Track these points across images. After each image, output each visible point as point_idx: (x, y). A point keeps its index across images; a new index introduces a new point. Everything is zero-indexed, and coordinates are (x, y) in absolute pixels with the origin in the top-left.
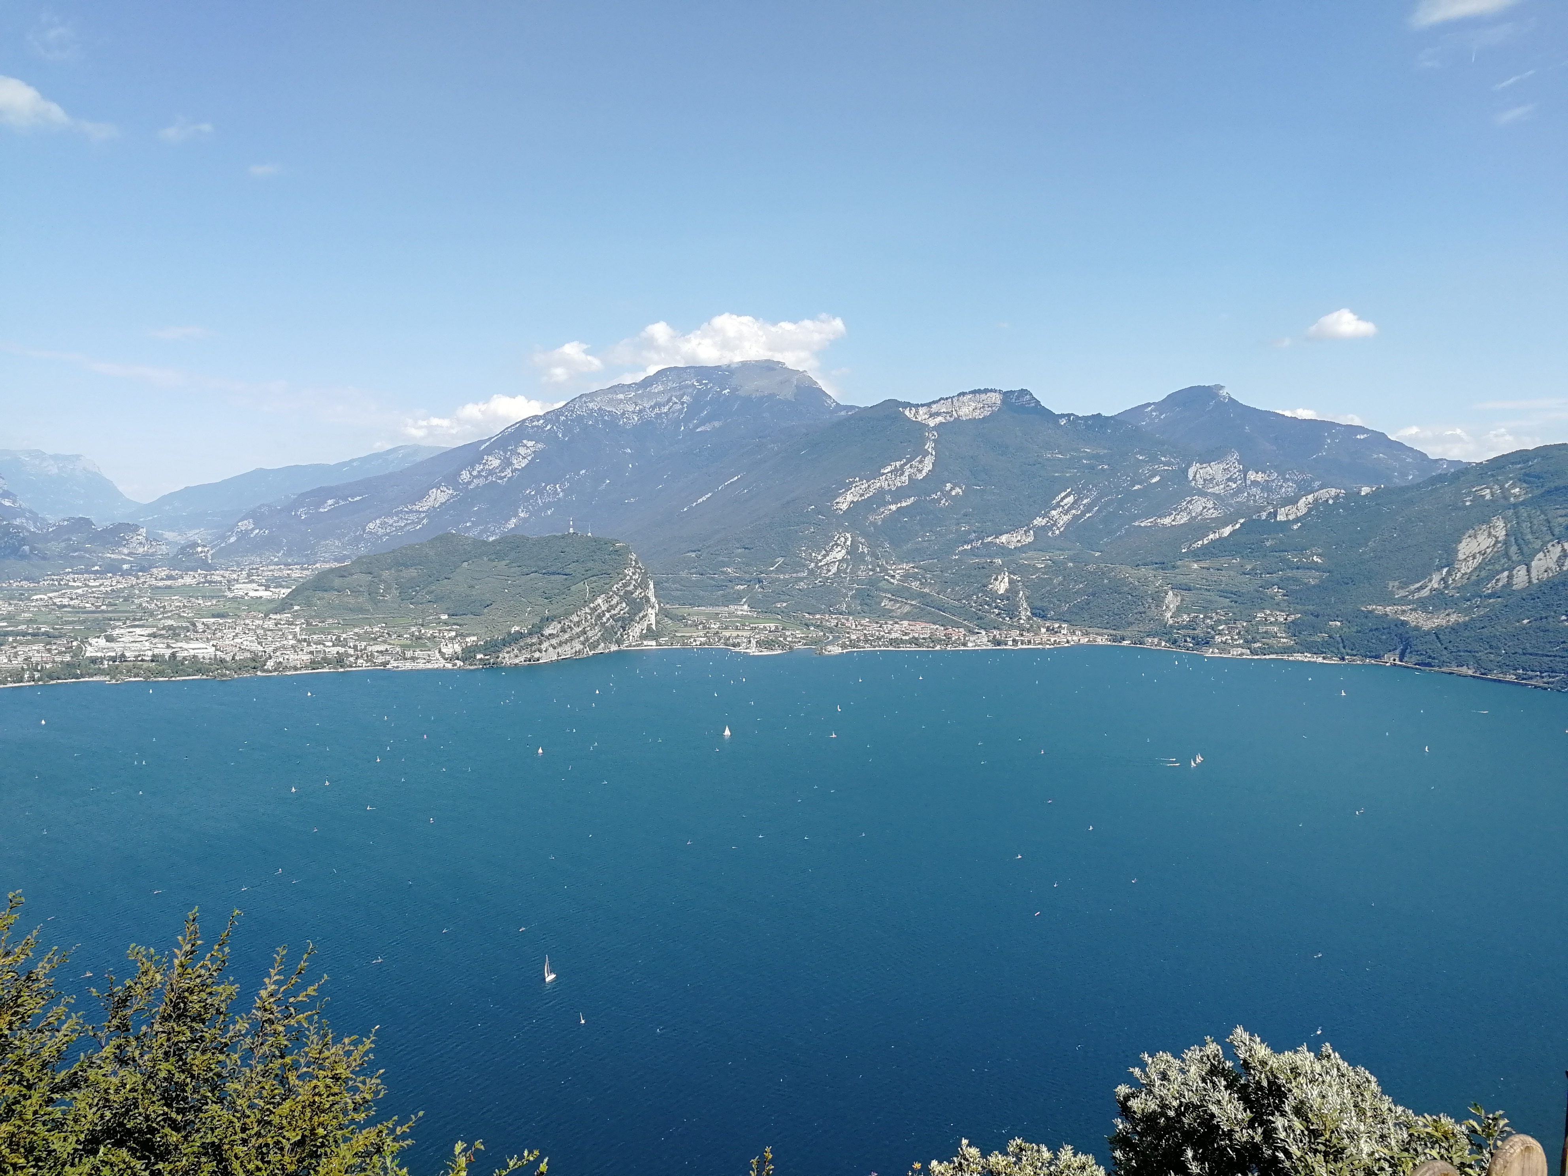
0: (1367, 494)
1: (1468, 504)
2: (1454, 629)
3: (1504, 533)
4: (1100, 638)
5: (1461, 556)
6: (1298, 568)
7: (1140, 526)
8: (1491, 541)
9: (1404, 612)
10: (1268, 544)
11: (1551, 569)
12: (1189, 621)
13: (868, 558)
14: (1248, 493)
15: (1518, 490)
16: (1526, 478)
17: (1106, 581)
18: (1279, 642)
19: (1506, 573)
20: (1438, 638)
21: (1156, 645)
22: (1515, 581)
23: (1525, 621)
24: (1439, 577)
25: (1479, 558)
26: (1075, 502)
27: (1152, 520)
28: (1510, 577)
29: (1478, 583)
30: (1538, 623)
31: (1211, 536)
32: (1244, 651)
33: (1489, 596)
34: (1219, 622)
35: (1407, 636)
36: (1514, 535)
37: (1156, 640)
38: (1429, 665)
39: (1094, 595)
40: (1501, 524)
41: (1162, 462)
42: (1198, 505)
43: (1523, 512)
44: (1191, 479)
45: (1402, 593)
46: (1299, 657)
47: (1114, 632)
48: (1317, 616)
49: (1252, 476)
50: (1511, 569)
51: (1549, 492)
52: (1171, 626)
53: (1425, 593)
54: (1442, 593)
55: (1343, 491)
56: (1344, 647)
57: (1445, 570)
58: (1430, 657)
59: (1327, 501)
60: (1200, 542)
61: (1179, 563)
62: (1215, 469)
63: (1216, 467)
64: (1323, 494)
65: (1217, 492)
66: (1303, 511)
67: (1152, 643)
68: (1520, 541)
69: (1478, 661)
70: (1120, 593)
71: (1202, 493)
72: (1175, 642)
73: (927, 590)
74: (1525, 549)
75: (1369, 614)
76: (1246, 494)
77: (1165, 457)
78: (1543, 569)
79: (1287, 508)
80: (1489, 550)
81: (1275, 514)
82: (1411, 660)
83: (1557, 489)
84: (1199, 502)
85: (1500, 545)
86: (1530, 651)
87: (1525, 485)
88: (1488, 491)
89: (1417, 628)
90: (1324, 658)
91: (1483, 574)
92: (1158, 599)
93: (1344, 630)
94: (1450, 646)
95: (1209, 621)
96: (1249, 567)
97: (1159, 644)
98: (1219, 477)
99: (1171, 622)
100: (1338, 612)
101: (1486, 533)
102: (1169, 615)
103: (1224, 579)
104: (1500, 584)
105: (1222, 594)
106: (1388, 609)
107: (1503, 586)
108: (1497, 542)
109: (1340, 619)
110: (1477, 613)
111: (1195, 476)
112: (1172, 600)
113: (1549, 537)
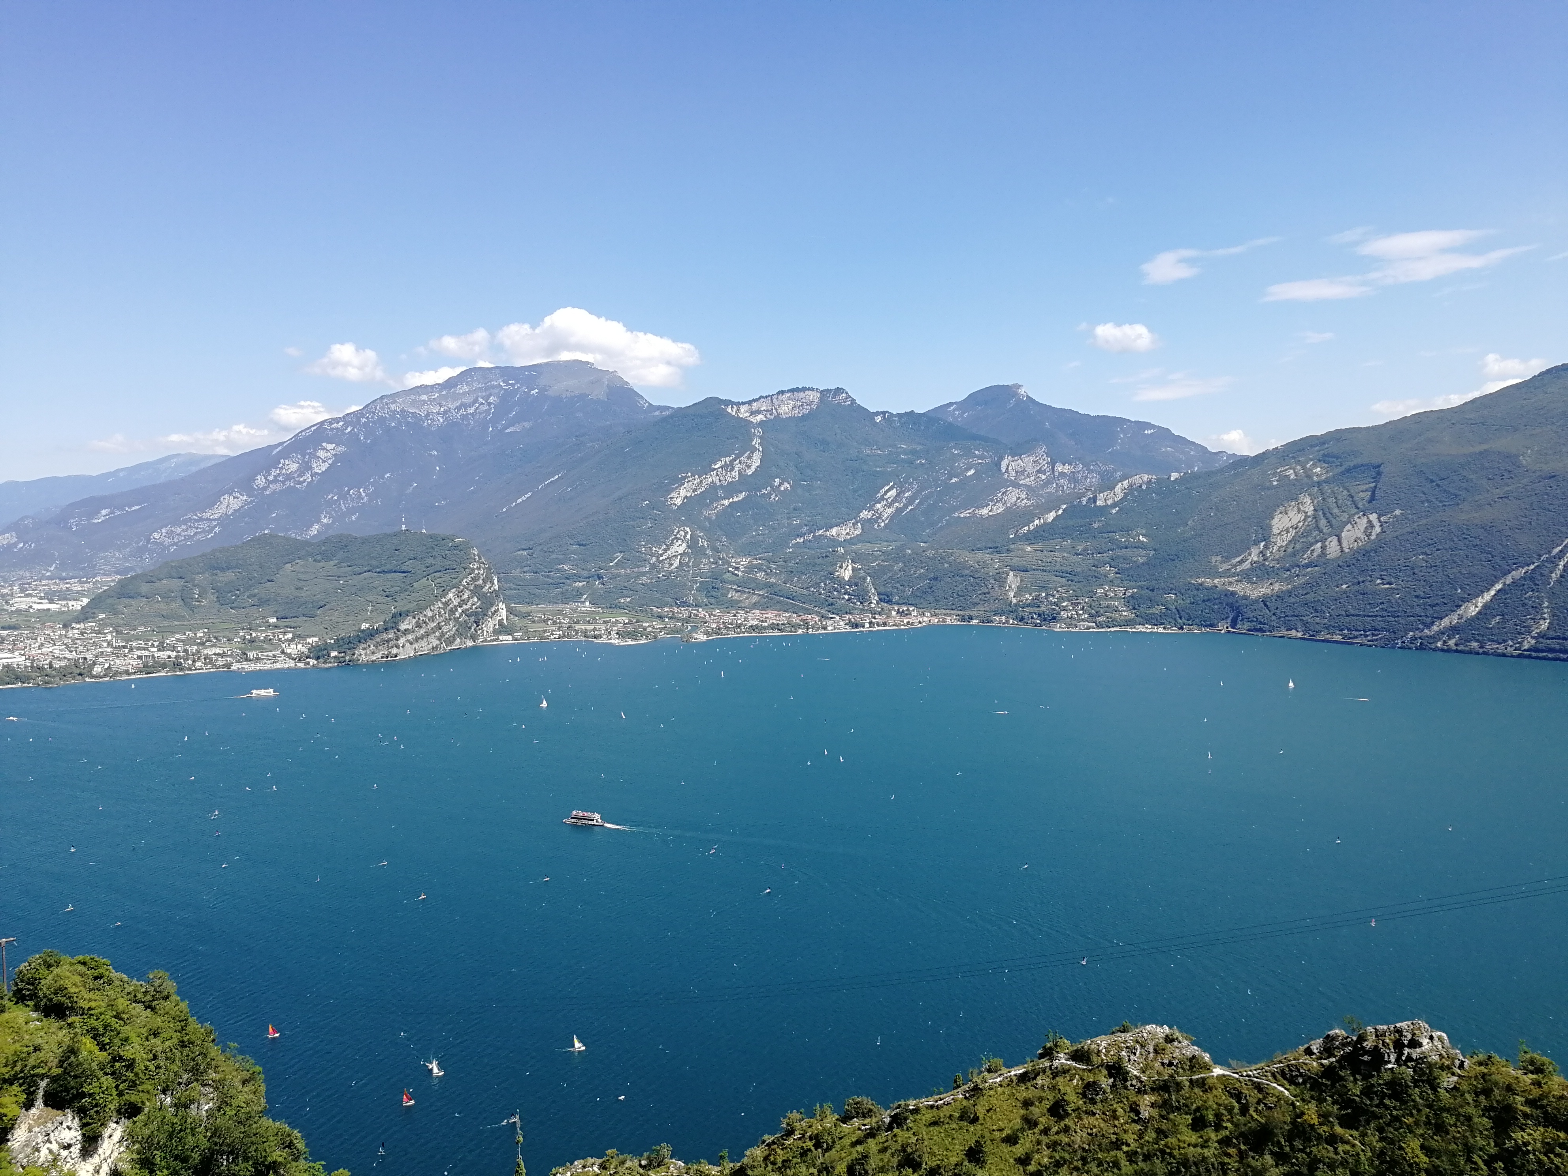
0: (1176, 479)
1: (1275, 483)
2: (1279, 597)
3: (1312, 508)
4: (949, 618)
5: (1275, 531)
6: (1126, 548)
7: (959, 517)
8: (1302, 516)
9: (1230, 583)
10: (1096, 526)
11: (1359, 538)
12: (1033, 599)
13: (709, 552)
14: (1057, 484)
15: (1319, 469)
16: (1325, 459)
17: (946, 565)
18: (1121, 615)
19: (1319, 544)
20: (1266, 605)
21: (1004, 623)
22: (1328, 551)
23: (1344, 586)
24: (1258, 551)
25: (1293, 532)
26: (898, 495)
27: (970, 511)
28: (1323, 548)
29: (1294, 555)
30: (1356, 587)
31: (1036, 522)
32: (1090, 624)
33: (1307, 566)
34: (1062, 599)
35: (1237, 605)
36: (1322, 510)
37: (1003, 618)
38: (1260, 630)
39: (935, 579)
40: (1308, 500)
41: (976, 456)
42: (1013, 496)
43: (1326, 487)
44: (1004, 471)
45: (1225, 567)
46: (1141, 628)
47: (962, 613)
48: (1153, 590)
49: (1059, 468)
50: (1323, 541)
51: (1348, 470)
52: (1016, 605)
53: (1246, 565)
54: (1264, 565)
55: (1154, 477)
56: (1180, 618)
57: (1262, 544)
58: (1261, 623)
59: (1141, 486)
60: (1026, 528)
61: (1012, 547)
62: (1026, 462)
63: (1027, 459)
64: (1137, 480)
65: (1029, 484)
66: (1120, 496)
67: (1000, 622)
68: (1328, 515)
69: (1305, 624)
70: (963, 576)
71: (1016, 485)
72: (1022, 619)
73: (773, 580)
74: (1334, 521)
75: (1199, 587)
76: (1054, 485)
77: (979, 451)
78: (1353, 538)
79: (1106, 493)
80: (1300, 525)
81: (1095, 500)
82: (1243, 626)
83: (1355, 467)
84: (1013, 493)
85: (1310, 519)
86: (1353, 612)
87: (1324, 465)
88: (1292, 471)
89: (1245, 598)
90: (1164, 628)
91: (1298, 546)
92: (1001, 580)
93: (1179, 602)
94: (1278, 612)
95: (1051, 598)
96: (1080, 548)
97: (1007, 622)
98: (1030, 469)
99: (1014, 601)
100: (1171, 586)
101: (1296, 509)
102: (1012, 594)
103: (1058, 560)
104: (1315, 554)
105: (1058, 574)
106: (1216, 581)
107: (1319, 556)
108: (1306, 517)
109: (1174, 592)
110: (1298, 581)
111: (1007, 469)
112: (1013, 581)
113: (1354, 511)
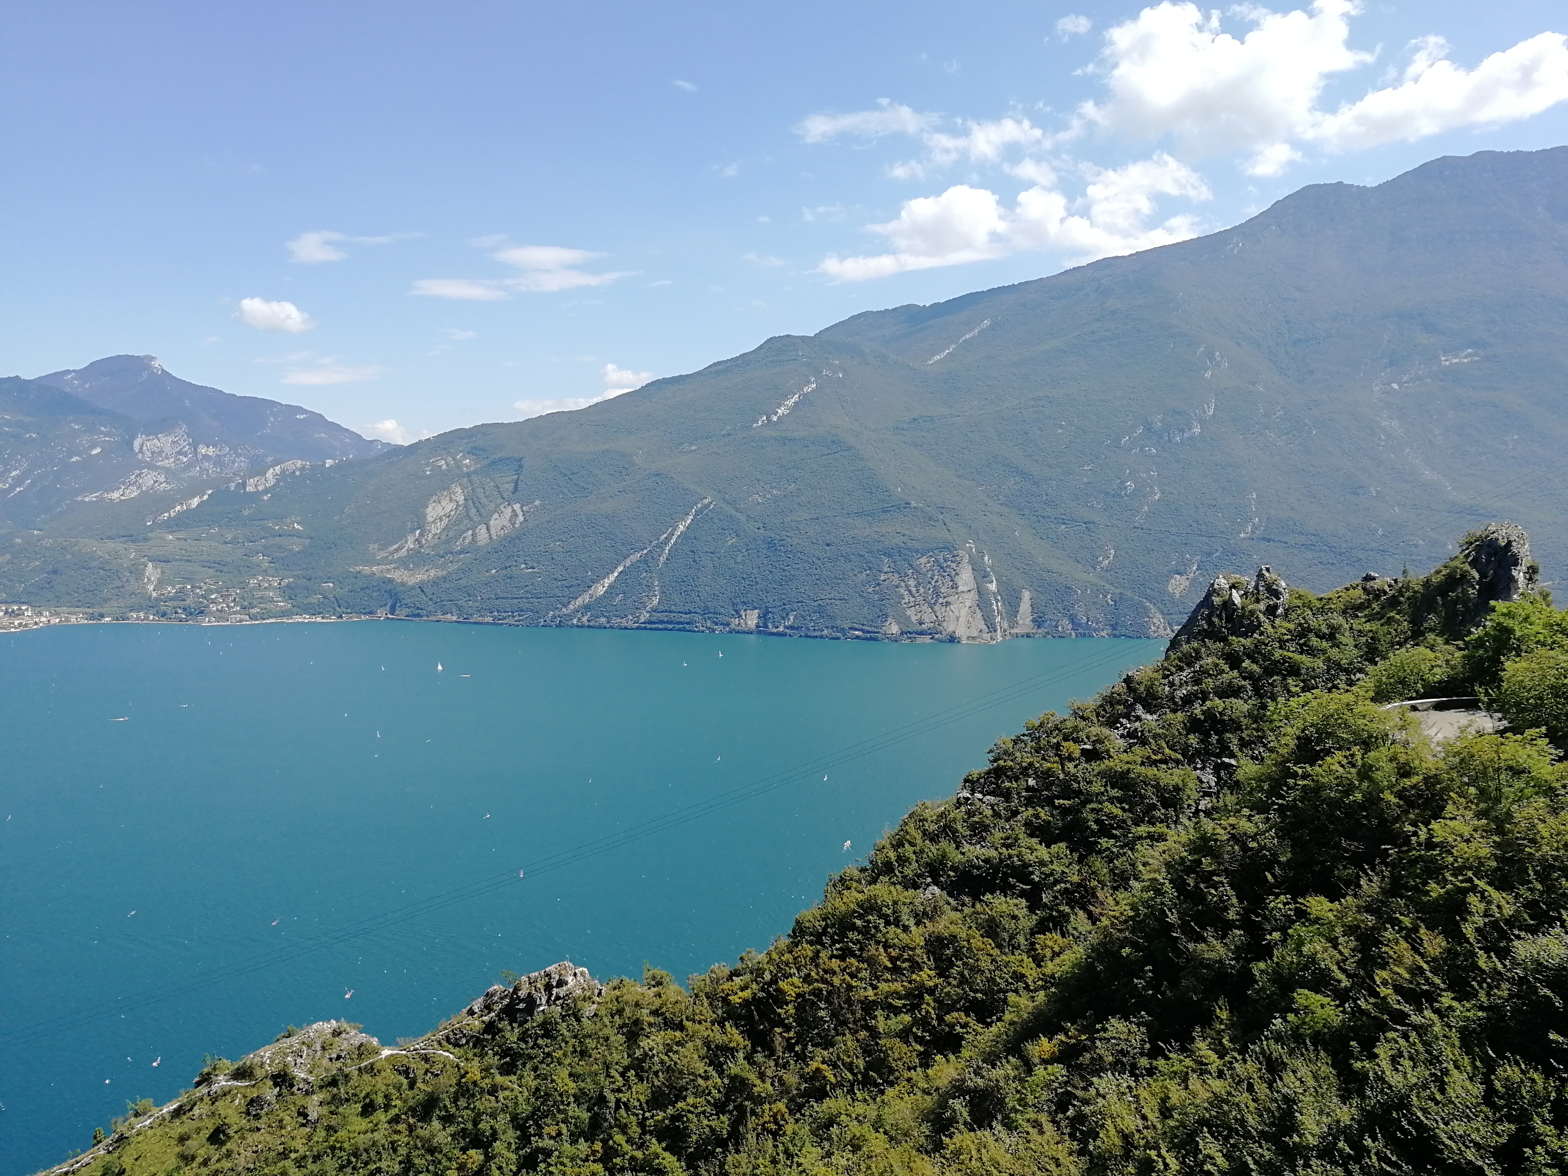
0: (331, 466)
1: (428, 473)
2: (435, 583)
3: (463, 498)
4: (75, 617)
5: (430, 519)
6: (280, 536)
7: (83, 501)
8: (453, 505)
9: (388, 571)
10: (246, 513)
11: (505, 526)
12: (176, 592)
14: (200, 468)
15: (468, 461)
16: (472, 452)
17: (68, 557)
18: (277, 606)
19: (470, 532)
20: (423, 591)
21: (142, 620)
22: (479, 538)
23: (493, 571)
24: (414, 539)
25: (446, 521)
27: (97, 494)
28: (474, 535)
29: (447, 542)
30: (504, 572)
31: (178, 508)
32: (243, 617)
33: (460, 553)
34: (211, 591)
35: (395, 591)
36: (471, 499)
37: (142, 615)
38: (419, 615)
39: (55, 572)
40: (459, 490)
41: (103, 433)
42: (149, 479)
43: (475, 478)
44: (137, 451)
45: (383, 554)
46: (298, 619)
47: (90, 611)
48: (310, 579)
49: (203, 450)
50: (474, 529)
51: (494, 463)
52: (156, 599)
53: (403, 553)
54: (419, 552)
55: (308, 463)
56: (339, 606)
57: (418, 532)
58: (418, 609)
59: (294, 472)
60: (166, 515)
61: (150, 535)
62: (164, 442)
63: (164, 439)
64: (290, 465)
65: (168, 466)
66: (272, 482)
67: (138, 618)
68: (477, 504)
69: (460, 608)
70: (90, 568)
71: (152, 467)
72: (164, 615)
74: (482, 511)
75: (357, 575)
76: (198, 469)
77: (105, 427)
78: (500, 527)
79: (256, 479)
80: (453, 513)
81: (244, 485)
82: (401, 613)
83: (500, 460)
84: (149, 476)
85: (461, 508)
86: (502, 595)
87: (473, 457)
88: (443, 462)
89: (403, 584)
90: (323, 618)
91: (451, 534)
92: (137, 572)
93: (337, 590)
94: (434, 598)
95: (198, 591)
96: (229, 537)
97: (147, 618)
98: (168, 450)
99: (154, 595)
100: (329, 574)
101: (448, 498)
102: (152, 588)
103: (204, 549)
104: (467, 541)
105: (205, 564)
106: (374, 569)
107: (470, 543)
108: (458, 506)
109: (332, 580)
110: (452, 567)
111: (141, 448)
112: (152, 572)
113: (500, 501)
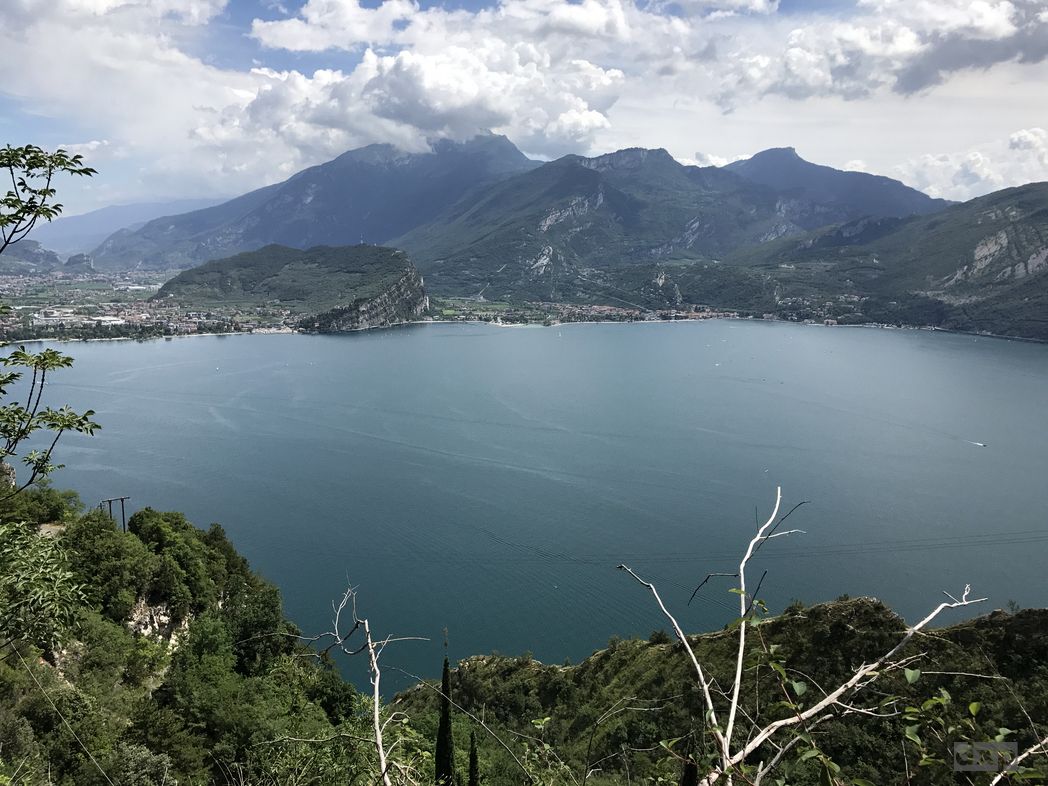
1: (980, 223)
2: (977, 306)
3: (1006, 241)
4: (732, 314)
5: (977, 258)
6: (863, 267)
8: (998, 247)
9: (938, 295)
11: (1041, 264)
12: (793, 302)
13: (564, 264)
15: (1014, 213)
16: (1019, 205)
18: (856, 315)
19: (1010, 268)
20: (965, 311)
21: (771, 319)
22: (1017, 273)
24: (962, 272)
25: (990, 259)
26: (700, 226)
28: (1013, 271)
29: (991, 274)
30: (1036, 300)
32: (833, 321)
33: (999, 284)
34: (814, 303)
35: (943, 310)
36: (1014, 243)
40: (1004, 235)
43: (1019, 226)
45: (936, 283)
47: (741, 311)
48: (881, 298)
50: (1013, 266)
51: (1038, 214)
52: (780, 306)
53: (952, 282)
54: (965, 282)
56: (900, 319)
58: (960, 324)
67: (768, 318)
68: (1019, 247)
69: (994, 326)
72: (784, 316)
73: (608, 285)
74: (1024, 252)
75: (915, 297)
78: (1037, 264)
80: (996, 253)
82: (946, 326)
85: (1004, 250)
86: (1031, 318)
87: (1019, 209)
88: (993, 214)
89: (950, 305)
90: (887, 326)
91: (993, 269)
93: (899, 307)
94: (974, 318)
95: (806, 302)
96: (829, 267)
97: (773, 318)
100: (894, 296)
101: (994, 242)
104: (1006, 275)
106: (928, 293)
107: (1009, 277)
108: (1002, 248)
109: (896, 300)
110: (993, 295)
112: (779, 289)
113: (1039, 244)
